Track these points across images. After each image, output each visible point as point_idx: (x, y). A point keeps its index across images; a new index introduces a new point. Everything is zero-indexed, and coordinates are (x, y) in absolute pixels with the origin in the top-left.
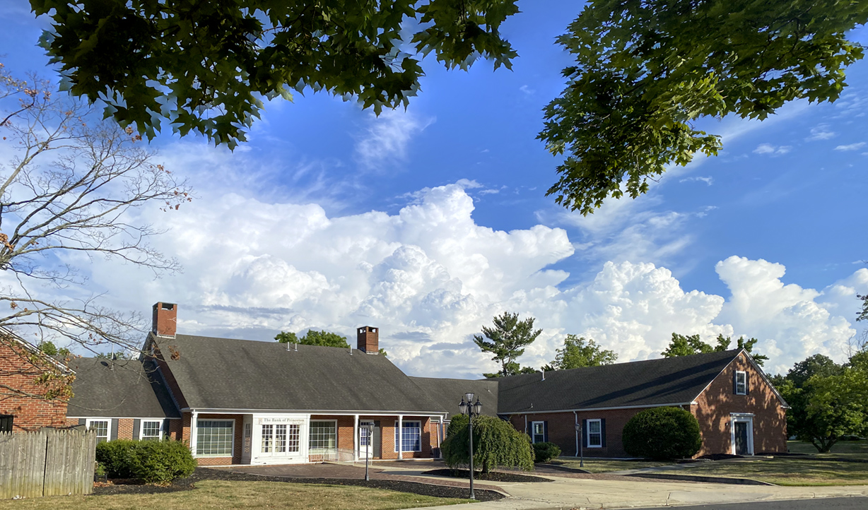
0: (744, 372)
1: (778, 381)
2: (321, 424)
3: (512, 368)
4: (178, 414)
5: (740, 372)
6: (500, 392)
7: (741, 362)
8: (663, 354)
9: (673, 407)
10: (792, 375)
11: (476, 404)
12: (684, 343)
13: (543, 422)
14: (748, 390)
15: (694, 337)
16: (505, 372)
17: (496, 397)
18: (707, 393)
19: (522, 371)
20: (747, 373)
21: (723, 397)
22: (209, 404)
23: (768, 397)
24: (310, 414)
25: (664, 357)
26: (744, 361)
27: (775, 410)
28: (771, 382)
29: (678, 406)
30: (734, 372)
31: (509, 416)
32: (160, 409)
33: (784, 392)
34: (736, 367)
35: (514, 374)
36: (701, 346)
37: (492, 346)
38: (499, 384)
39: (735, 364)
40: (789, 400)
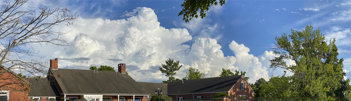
0: (243, 82)
1: (252, 86)
2: (106, 99)
3: (172, 79)
4: (60, 95)
5: (242, 82)
6: (168, 87)
7: (242, 79)
8: (220, 75)
9: (223, 93)
10: (256, 84)
11: (161, 91)
12: (226, 72)
13: (182, 98)
14: (244, 88)
15: (228, 70)
16: (170, 80)
17: (167, 89)
18: (233, 89)
19: (176, 80)
20: (244, 82)
21: (238, 90)
22: (70, 92)
23: (250, 90)
24: (102, 95)
25: (220, 76)
26: (243, 79)
27: (252, 94)
28: (250, 86)
29: (225, 93)
30: (240, 82)
31: (171, 95)
32: (54, 94)
33: (254, 89)
34: (241, 80)
35: (173, 81)
36: (231, 73)
37: (165, 71)
38: (168, 84)
39: (241, 79)
40: (255, 91)
